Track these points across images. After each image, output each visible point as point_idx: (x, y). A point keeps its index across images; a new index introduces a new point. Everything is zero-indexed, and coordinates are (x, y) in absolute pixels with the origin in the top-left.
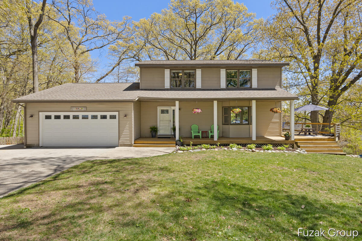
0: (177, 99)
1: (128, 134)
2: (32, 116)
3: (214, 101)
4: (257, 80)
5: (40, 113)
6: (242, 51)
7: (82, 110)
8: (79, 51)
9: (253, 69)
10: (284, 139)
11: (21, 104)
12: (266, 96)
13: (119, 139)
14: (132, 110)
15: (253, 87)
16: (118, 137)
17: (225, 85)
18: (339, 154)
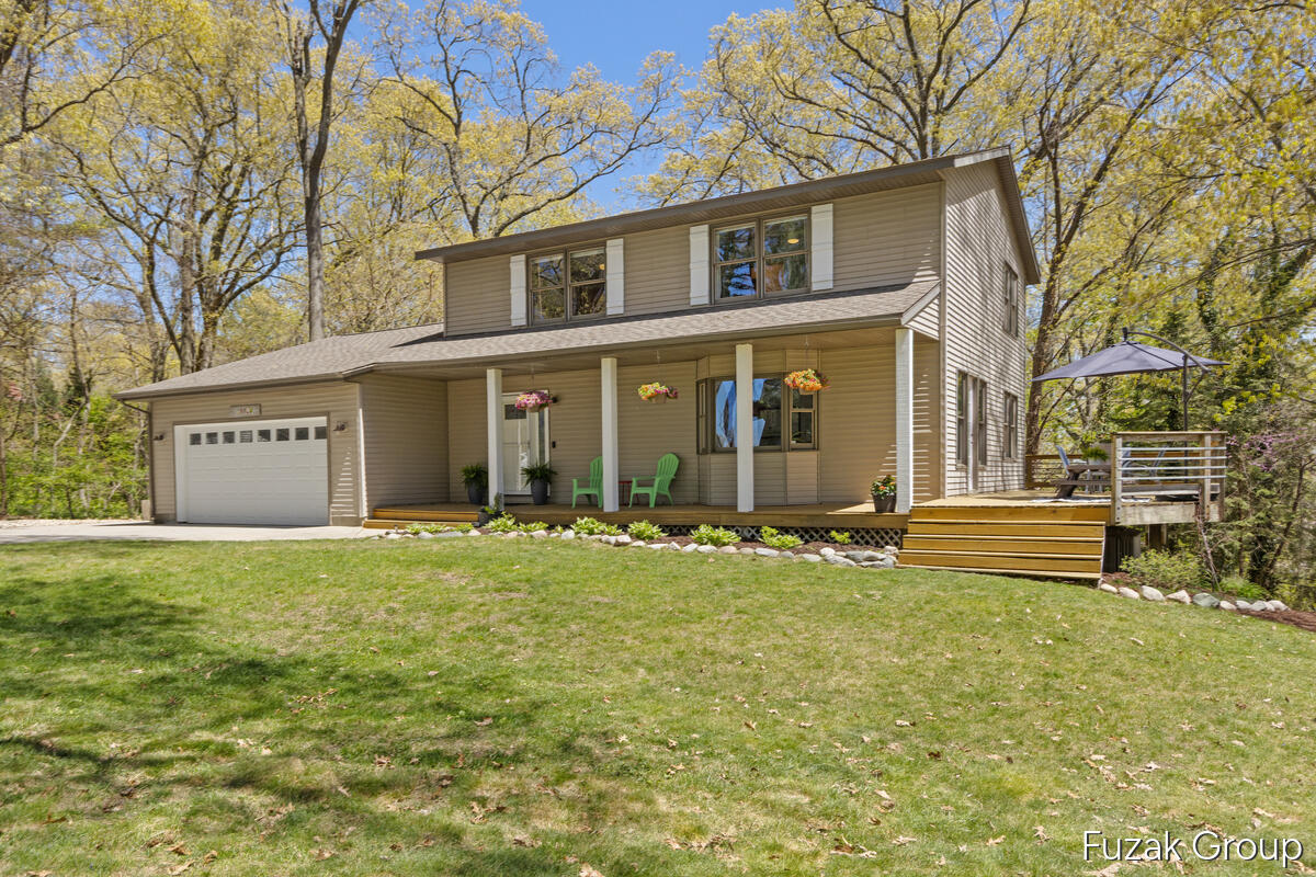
2: (161, 438)
3: (603, 360)
4: (835, 256)
5: (176, 427)
7: (252, 414)
9: (817, 209)
11: (138, 404)
13: (330, 502)
14: (357, 411)
15: (815, 287)
16: (326, 497)
17: (706, 293)
18: (1064, 579)
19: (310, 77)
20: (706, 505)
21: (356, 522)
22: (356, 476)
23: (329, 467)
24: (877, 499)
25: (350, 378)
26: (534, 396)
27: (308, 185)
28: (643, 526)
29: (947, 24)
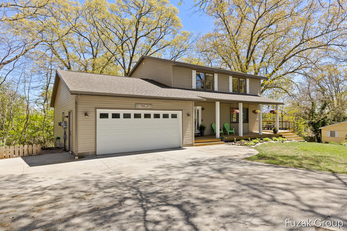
0: (218, 100)
1: (190, 134)
3: (240, 103)
4: (249, 88)
5: (97, 110)
7: (148, 108)
9: (247, 79)
13: (183, 139)
15: (247, 93)
17: (232, 90)
22: (192, 131)
23: (183, 128)
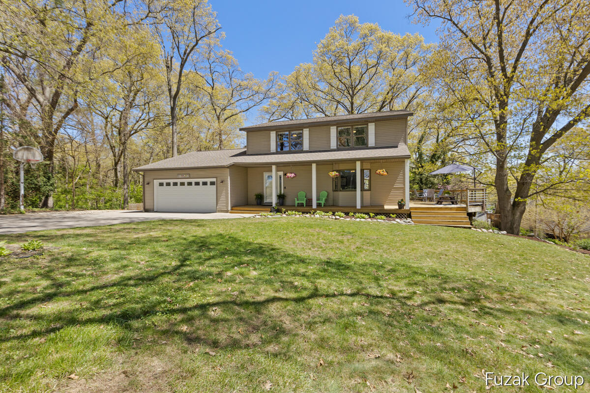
2: (148, 184)
3: (313, 164)
4: (375, 137)
5: (155, 180)
6: (413, 98)
7: (190, 177)
8: (223, 118)
9: (369, 124)
10: (397, 207)
11: (140, 173)
12: (377, 155)
13: (217, 205)
14: (228, 177)
15: (369, 146)
16: (216, 203)
17: (336, 146)
18: (462, 227)
19: (171, 69)
20: (338, 206)
21: (227, 211)
22: (227, 197)
23: (217, 194)
24: (399, 205)
25: (228, 167)
26: (293, 174)
27: (172, 103)
28: (340, 213)
29: (363, 73)
